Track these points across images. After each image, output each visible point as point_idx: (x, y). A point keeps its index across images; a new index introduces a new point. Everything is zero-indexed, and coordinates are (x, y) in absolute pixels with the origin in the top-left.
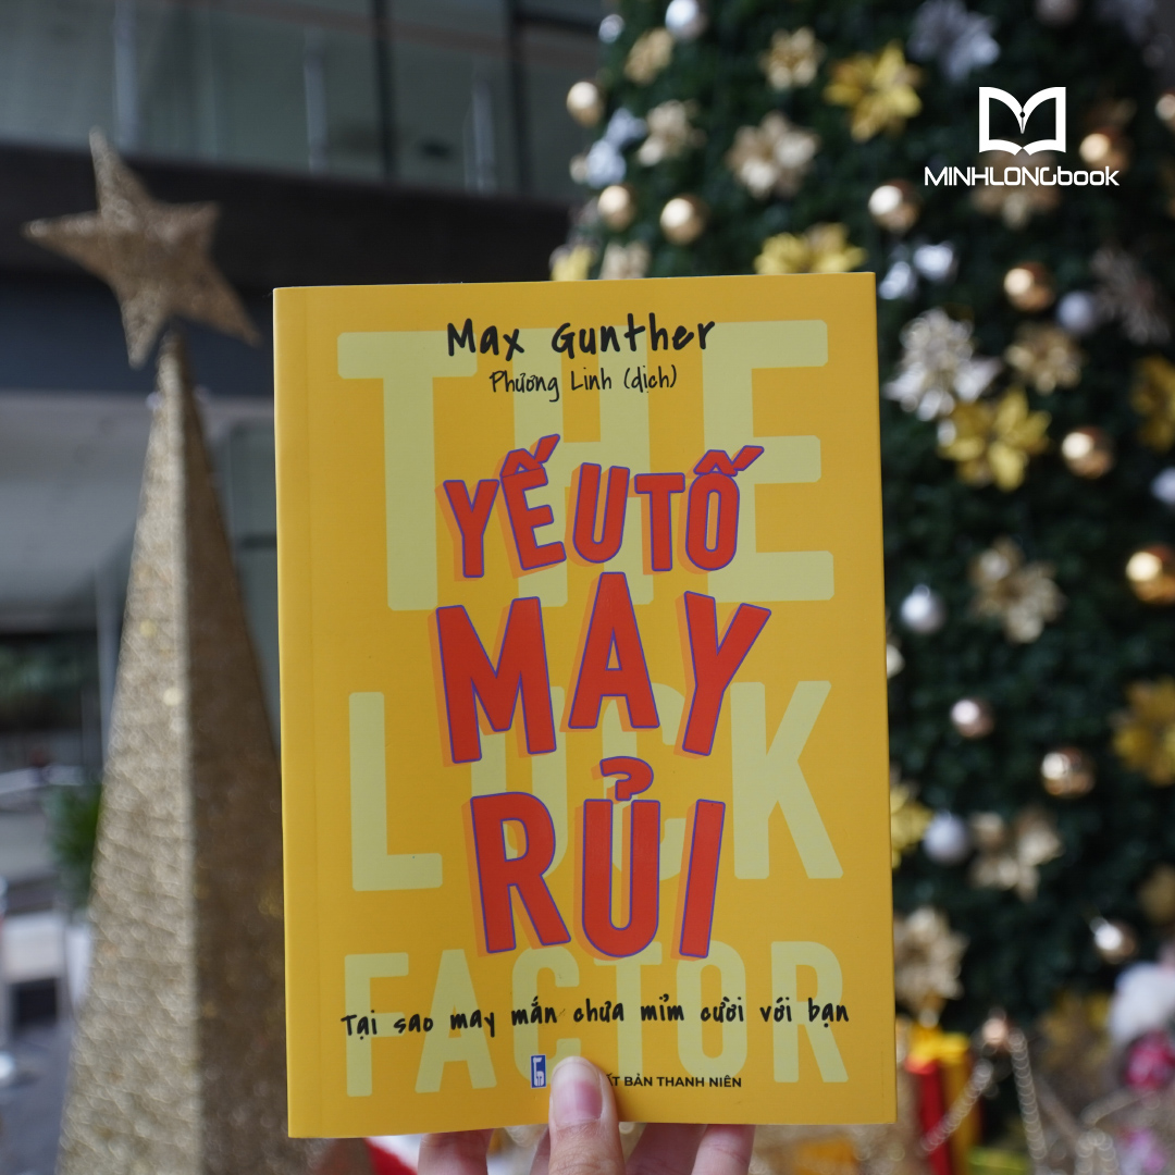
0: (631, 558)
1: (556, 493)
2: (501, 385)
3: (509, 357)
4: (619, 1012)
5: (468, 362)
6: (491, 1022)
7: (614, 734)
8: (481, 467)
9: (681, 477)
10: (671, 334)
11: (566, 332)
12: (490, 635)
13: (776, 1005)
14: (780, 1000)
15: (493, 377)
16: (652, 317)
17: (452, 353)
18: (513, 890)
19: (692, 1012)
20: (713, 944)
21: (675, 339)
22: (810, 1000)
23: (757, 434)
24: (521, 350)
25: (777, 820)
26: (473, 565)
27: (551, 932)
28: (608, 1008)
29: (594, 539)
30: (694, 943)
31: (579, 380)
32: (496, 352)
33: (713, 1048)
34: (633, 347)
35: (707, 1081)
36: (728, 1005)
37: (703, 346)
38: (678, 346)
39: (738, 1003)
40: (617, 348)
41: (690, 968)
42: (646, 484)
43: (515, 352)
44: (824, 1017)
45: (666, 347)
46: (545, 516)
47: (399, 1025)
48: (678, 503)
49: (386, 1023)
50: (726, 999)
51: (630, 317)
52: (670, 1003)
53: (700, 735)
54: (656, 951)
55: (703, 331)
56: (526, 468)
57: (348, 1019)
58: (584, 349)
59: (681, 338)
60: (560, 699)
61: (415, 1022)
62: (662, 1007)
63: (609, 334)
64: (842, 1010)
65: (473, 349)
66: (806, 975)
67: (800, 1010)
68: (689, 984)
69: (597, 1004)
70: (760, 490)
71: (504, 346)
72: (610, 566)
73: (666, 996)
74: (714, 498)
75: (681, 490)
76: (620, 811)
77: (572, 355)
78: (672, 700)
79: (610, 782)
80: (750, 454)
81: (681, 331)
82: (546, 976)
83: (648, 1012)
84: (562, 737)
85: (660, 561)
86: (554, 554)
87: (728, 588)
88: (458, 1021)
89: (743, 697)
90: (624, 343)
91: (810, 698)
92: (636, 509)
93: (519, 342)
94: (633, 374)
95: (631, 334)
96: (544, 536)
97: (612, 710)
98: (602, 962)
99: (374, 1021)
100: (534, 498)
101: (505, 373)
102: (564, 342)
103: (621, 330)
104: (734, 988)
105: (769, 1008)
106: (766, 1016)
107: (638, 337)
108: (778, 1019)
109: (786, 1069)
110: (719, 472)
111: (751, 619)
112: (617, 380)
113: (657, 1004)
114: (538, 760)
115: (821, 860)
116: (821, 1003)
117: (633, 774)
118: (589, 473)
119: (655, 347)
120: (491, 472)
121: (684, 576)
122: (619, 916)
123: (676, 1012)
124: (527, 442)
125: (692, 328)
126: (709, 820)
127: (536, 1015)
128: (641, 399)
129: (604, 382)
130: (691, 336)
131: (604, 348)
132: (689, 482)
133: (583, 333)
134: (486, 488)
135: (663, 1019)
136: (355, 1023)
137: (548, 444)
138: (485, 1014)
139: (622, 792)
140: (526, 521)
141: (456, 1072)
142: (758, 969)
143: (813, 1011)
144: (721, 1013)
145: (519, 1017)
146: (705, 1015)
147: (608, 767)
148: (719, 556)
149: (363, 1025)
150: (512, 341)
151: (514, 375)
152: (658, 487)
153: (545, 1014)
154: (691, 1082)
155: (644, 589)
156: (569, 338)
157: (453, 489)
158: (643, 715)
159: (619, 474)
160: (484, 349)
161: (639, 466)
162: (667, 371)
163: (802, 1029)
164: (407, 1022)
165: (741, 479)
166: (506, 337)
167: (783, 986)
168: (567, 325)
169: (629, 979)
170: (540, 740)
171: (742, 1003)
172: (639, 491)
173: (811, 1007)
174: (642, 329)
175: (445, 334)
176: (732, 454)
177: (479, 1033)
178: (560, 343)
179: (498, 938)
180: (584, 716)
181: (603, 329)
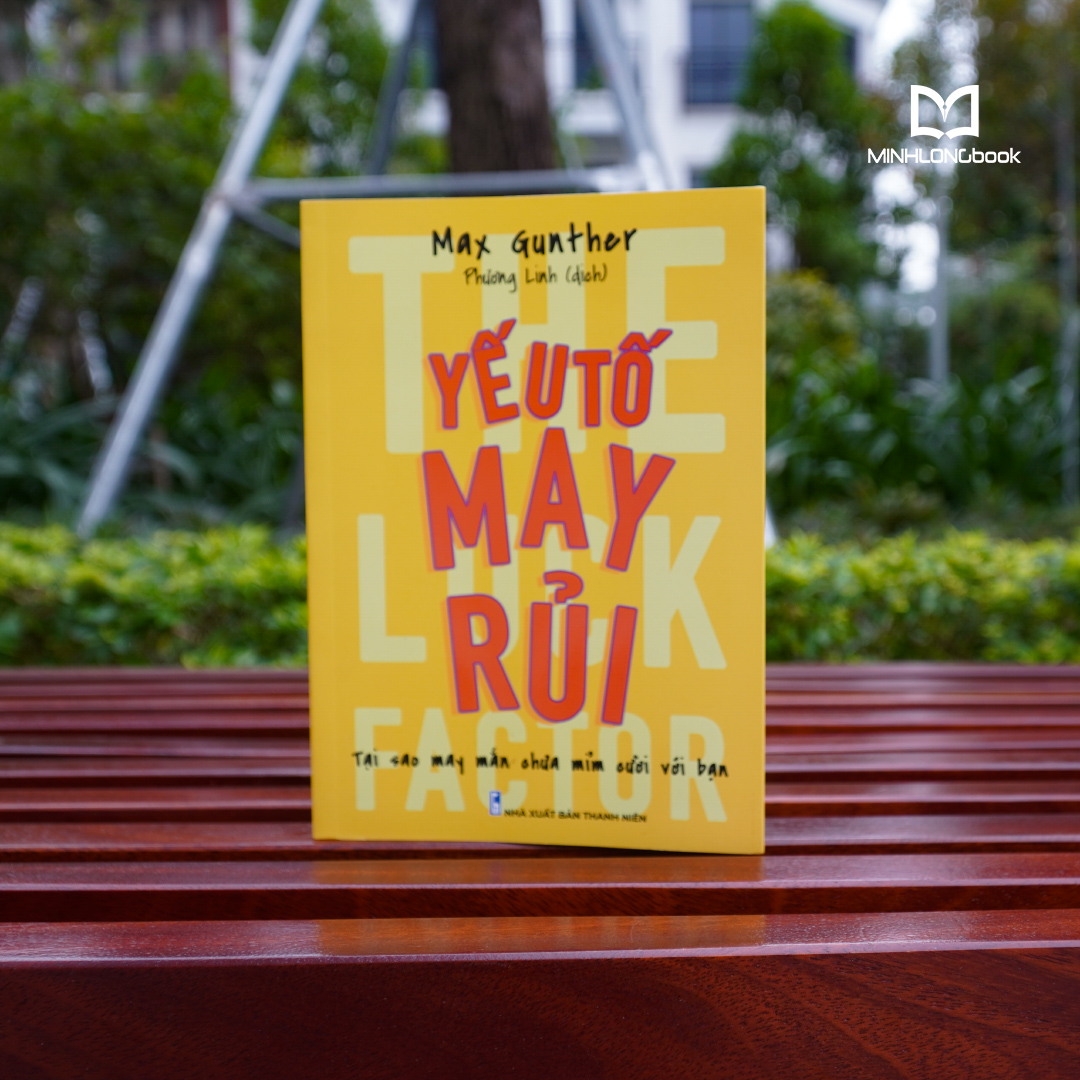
0: (569, 416)
1: (513, 364)
2: (473, 279)
3: (479, 257)
4: (555, 763)
5: (448, 260)
6: (461, 763)
7: (554, 552)
8: (457, 344)
9: (608, 353)
10: (603, 238)
11: (523, 237)
12: (463, 473)
13: (673, 763)
14: (676, 759)
15: (466, 272)
16: (589, 226)
17: (435, 253)
18: (479, 669)
19: (610, 765)
20: (628, 716)
21: (607, 243)
22: (699, 760)
23: (668, 318)
24: (488, 251)
25: (677, 623)
26: (450, 420)
27: (506, 700)
28: (547, 760)
29: (541, 402)
30: (613, 712)
31: (532, 276)
32: (469, 252)
33: (625, 792)
34: (574, 249)
35: (621, 817)
36: (637, 761)
37: (627, 248)
38: (608, 249)
39: (644, 760)
40: (561, 250)
41: (609, 733)
42: (582, 358)
43: (484, 254)
44: (710, 772)
45: (599, 249)
46: (504, 382)
47: (395, 761)
48: (606, 373)
49: (384, 759)
50: (636, 757)
51: (572, 227)
52: (595, 758)
53: (619, 555)
54: (584, 719)
55: (628, 236)
56: (490, 344)
57: (357, 755)
58: (537, 251)
59: (611, 242)
60: (514, 525)
61: (406, 759)
62: (587, 762)
63: (555, 239)
64: (723, 769)
65: (451, 250)
66: (697, 741)
67: (691, 768)
68: (608, 744)
69: (539, 756)
70: (670, 364)
71: (475, 248)
72: (553, 422)
73: (591, 754)
74: (633, 371)
75: (608, 363)
76: (558, 612)
77: (527, 256)
78: (599, 528)
79: (551, 589)
80: (662, 336)
81: (611, 237)
82: (501, 733)
83: (577, 764)
84: (515, 553)
85: (591, 419)
86: (511, 412)
87: (643, 442)
88: (437, 761)
89: (653, 527)
90: (567, 245)
91: (704, 529)
92: (574, 377)
93: (487, 245)
94: (573, 271)
95: (572, 239)
96: (504, 398)
97: (553, 534)
98: (543, 725)
99: (376, 757)
100: (497, 368)
101: (475, 270)
102: (522, 245)
103: (565, 236)
104: (642, 749)
105: (668, 765)
106: (665, 770)
107: (578, 242)
108: (675, 773)
109: (680, 811)
110: (638, 349)
111: (661, 466)
112: (561, 276)
113: (584, 758)
114: (498, 570)
115: (710, 655)
116: (707, 762)
117: (568, 584)
118: (538, 349)
119: (590, 249)
120: (464, 346)
121: (610, 431)
122: (557, 692)
123: (598, 765)
124: (492, 324)
125: (619, 234)
126: (625, 621)
127: (495, 761)
128: (580, 290)
129: (551, 277)
130: (618, 240)
131: (552, 250)
132: (615, 357)
133: (535, 238)
134: (461, 360)
135: (588, 769)
136: (362, 758)
137: (507, 327)
138: (457, 758)
139: (560, 597)
140: (491, 386)
141: (435, 797)
142: (660, 736)
143: (701, 768)
144: (630, 767)
145: (482, 761)
146: (620, 768)
147: (550, 577)
148: (635, 416)
149: (368, 759)
150: (482, 245)
151: (483, 271)
152: (591, 361)
153: (500, 761)
154: (609, 817)
155: (578, 440)
156: (525, 243)
157: (436, 361)
158: (576, 539)
159: (561, 351)
160: (460, 250)
161: (577, 344)
162: (600, 269)
163: (692, 783)
164: (400, 760)
165: (655, 355)
166: (478, 242)
167: (679, 749)
168: (523, 232)
169: (563, 739)
170: (499, 556)
171: (648, 760)
172: (577, 363)
173: (700, 766)
174: (580, 235)
175: (430, 239)
176: (648, 334)
177: (452, 771)
178: (518, 246)
179: (467, 703)
180: (532, 538)
181: (551, 235)
